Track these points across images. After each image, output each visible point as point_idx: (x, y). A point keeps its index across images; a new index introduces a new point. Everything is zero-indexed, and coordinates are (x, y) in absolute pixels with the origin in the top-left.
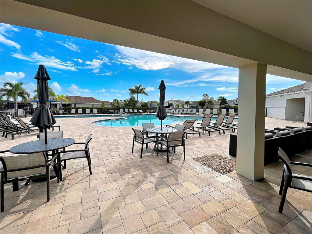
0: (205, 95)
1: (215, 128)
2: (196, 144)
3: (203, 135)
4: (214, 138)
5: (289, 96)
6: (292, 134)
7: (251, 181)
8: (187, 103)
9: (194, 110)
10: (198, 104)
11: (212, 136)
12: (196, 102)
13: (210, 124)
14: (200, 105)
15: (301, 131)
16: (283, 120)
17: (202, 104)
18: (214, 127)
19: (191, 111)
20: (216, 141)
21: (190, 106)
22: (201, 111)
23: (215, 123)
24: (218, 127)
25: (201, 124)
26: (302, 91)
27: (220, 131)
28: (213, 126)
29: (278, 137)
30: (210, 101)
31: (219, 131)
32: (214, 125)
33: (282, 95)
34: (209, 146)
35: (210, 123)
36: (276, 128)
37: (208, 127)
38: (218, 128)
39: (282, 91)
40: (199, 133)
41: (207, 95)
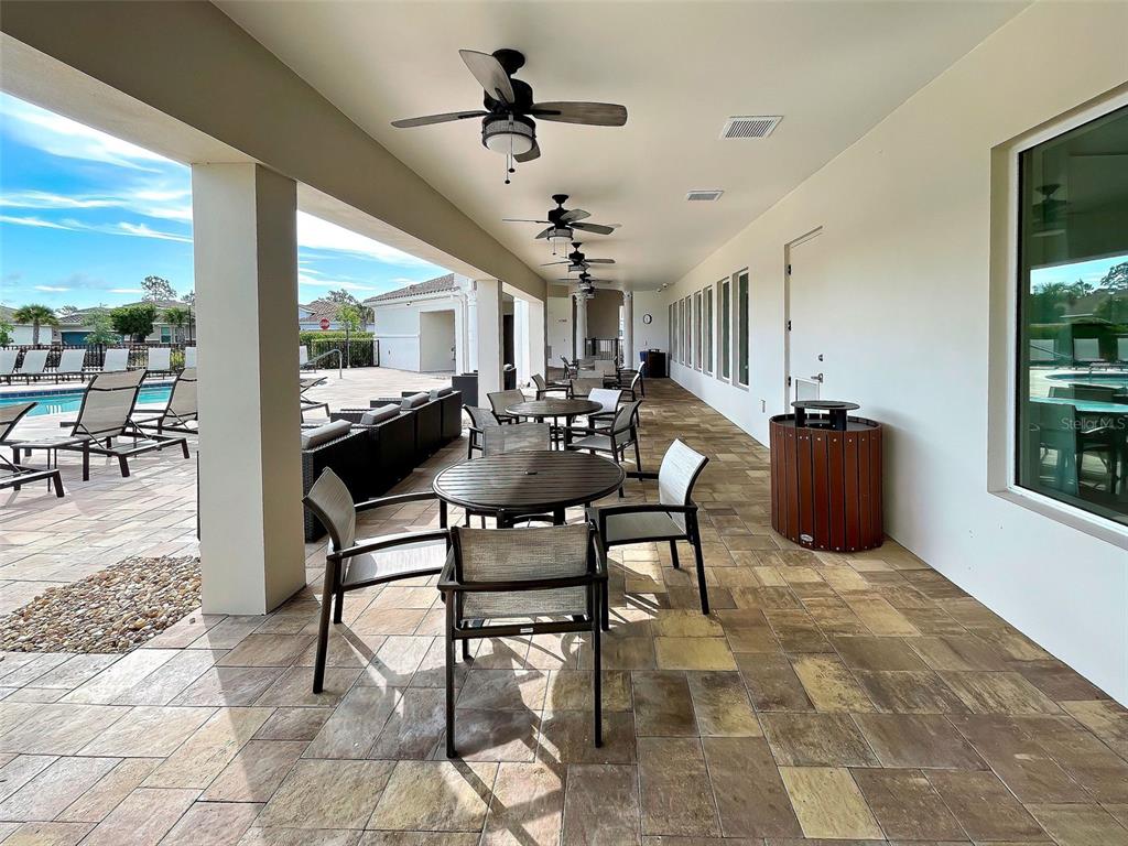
0: (152, 283)
1: (165, 433)
2: (15, 541)
3: (86, 478)
4: (146, 482)
5: (427, 303)
6: (403, 414)
7: (255, 620)
8: (34, 316)
9: (73, 358)
10: (108, 325)
11: (138, 475)
12: (95, 316)
13: (135, 418)
14: (124, 331)
15: (425, 400)
16: (417, 375)
17: (135, 324)
18: (160, 428)
19: (53, 361)
20: (155, 493)
21: (55, 334)
22: (116, 358)
23: (164, 409)
24: (182, 427)
25: (77, 424)
26: (449, 293)
27: (188, 442)
28: (155, 423)
29: (362, 430)
30: (177, 311)
31: (183, 442)
32: (161, 420)
33: (411, 299)
34: (103, 529)
35: (132, 411)
36: (376, 399)
37: (124, 433)
38: (181, 430)
39: (412, 287)
40: (56, 476)
41: (165, 285)
